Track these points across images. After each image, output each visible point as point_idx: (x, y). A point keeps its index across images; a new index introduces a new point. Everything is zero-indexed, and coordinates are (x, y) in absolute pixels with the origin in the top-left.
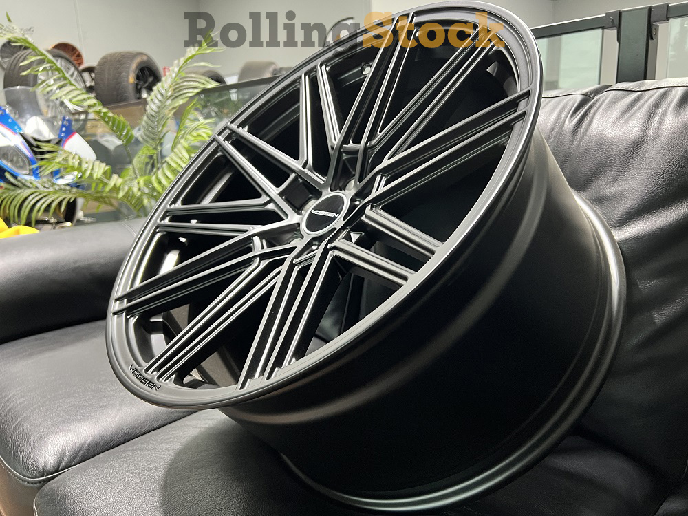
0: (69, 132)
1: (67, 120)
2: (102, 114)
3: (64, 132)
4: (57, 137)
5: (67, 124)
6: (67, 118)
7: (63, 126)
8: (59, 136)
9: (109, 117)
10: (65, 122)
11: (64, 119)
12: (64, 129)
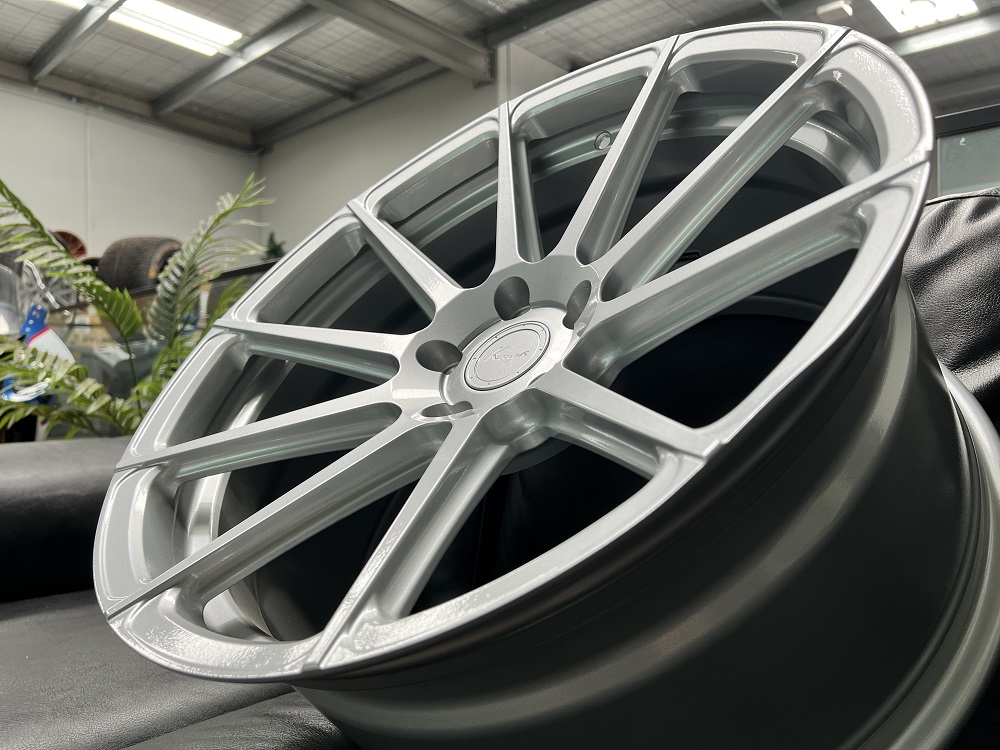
0: (40, 327)
1: (38, 311)
2: (94, 291)
3: (30, 326)
4: (18, 331)
5: (38, 316)
6: (39, 308)
7: (30, 316)
8: (23, 330)
9: (105, 294)
10: (34, 313)
11: (34, 308)
12: (31, 322)
